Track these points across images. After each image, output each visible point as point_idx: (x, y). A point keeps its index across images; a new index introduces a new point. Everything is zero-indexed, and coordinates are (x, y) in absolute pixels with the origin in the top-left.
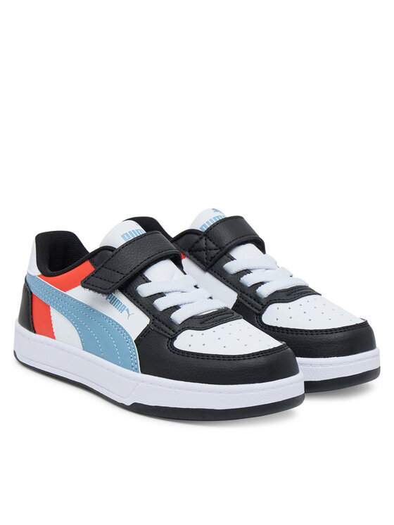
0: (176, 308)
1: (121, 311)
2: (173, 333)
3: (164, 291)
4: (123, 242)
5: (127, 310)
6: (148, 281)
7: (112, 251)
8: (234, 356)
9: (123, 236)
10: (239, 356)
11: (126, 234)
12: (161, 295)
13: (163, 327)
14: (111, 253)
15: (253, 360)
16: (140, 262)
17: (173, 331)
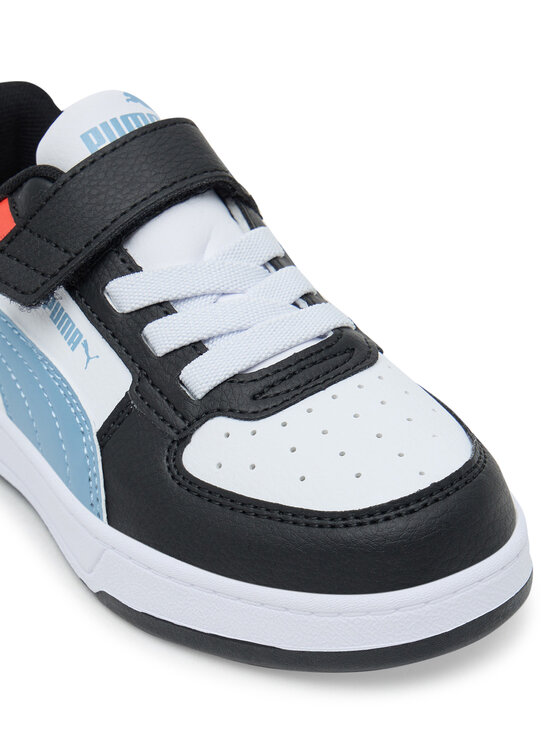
0: (197, 348)
1: (73, 345)
2: (182, 424)
3: (170, 298)
4: (83, 153)
5: (85, 345)
6: (134, 268)
7: (52, 180)
8: (321, 515)
9: (85, 137)
10: (333, 516)
11: (94, 131)
12: (164, 308)
13: (162, 402)
14: (49, 185)
15: (370, 530)
16: (111, 217)
17: (183, 419)
